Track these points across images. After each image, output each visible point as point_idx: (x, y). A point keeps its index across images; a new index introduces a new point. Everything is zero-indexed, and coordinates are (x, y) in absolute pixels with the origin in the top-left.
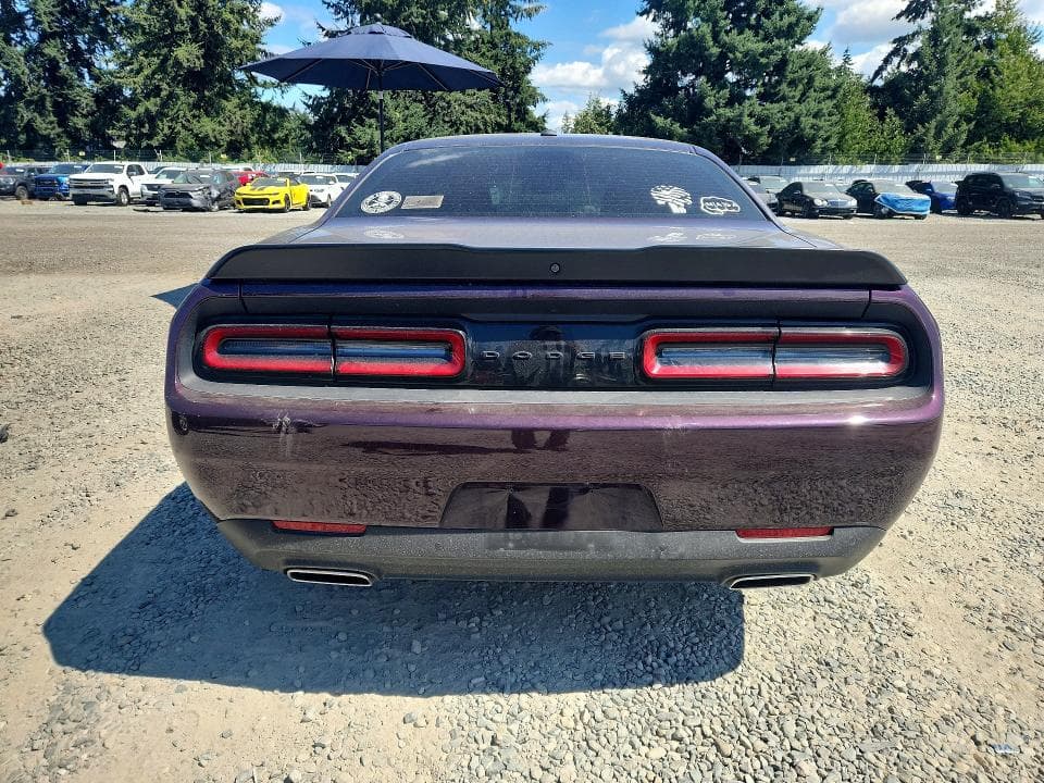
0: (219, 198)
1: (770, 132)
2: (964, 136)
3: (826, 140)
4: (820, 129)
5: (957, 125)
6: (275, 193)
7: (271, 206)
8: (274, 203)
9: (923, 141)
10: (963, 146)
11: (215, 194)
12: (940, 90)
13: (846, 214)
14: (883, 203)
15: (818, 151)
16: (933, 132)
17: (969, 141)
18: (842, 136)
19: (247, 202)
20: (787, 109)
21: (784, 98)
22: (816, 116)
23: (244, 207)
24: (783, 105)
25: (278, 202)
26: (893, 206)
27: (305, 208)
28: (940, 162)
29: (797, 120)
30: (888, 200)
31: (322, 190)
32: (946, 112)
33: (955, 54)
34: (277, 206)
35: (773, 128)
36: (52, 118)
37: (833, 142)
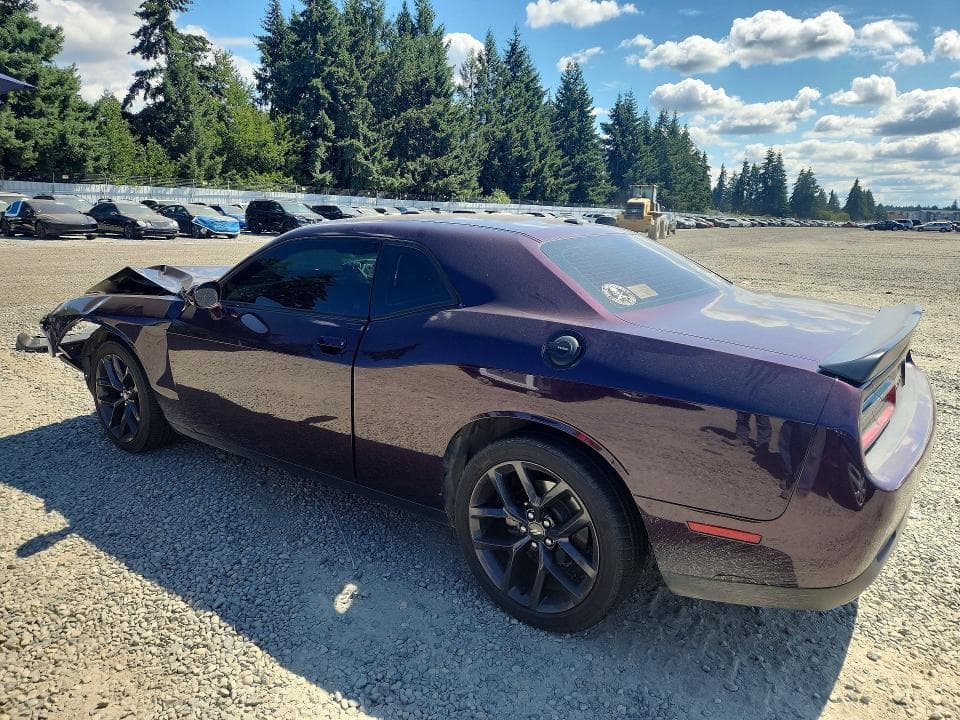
1: (35, 147)
2: (220, 166)
3: (97, 159)
4: (89, 148)
5: (212, 158)
9: (189, 168)
10: (220, 174)
12: (191, 126)
13: (169, 235)
14: (201, 224)
15: (91, 170)
16: (194, 161)
17: (224, 171)
18: (113, 156)
20: (49, 125)
21: (41, 114)
22: (82, 134)
24: (44, 121)
26: (211, 227)
28: (206, 187)
29: (63, 137)
30: (203, 221)
32: (200, 145)
33: (196, 96)
35: (37, 143)
37: (104, 162)
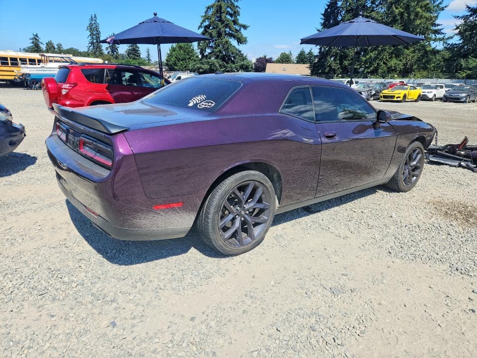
0: (374, 95)
6: (399, 93)
7: (395, 99)
8: (397, 98)
11: (373, 92)
19: (385, 97)
23: (383, 99)
25: (399, 97)
27: (416, 101)
31: (431, 92)
34: (399, 99)
36: (338, 62)
